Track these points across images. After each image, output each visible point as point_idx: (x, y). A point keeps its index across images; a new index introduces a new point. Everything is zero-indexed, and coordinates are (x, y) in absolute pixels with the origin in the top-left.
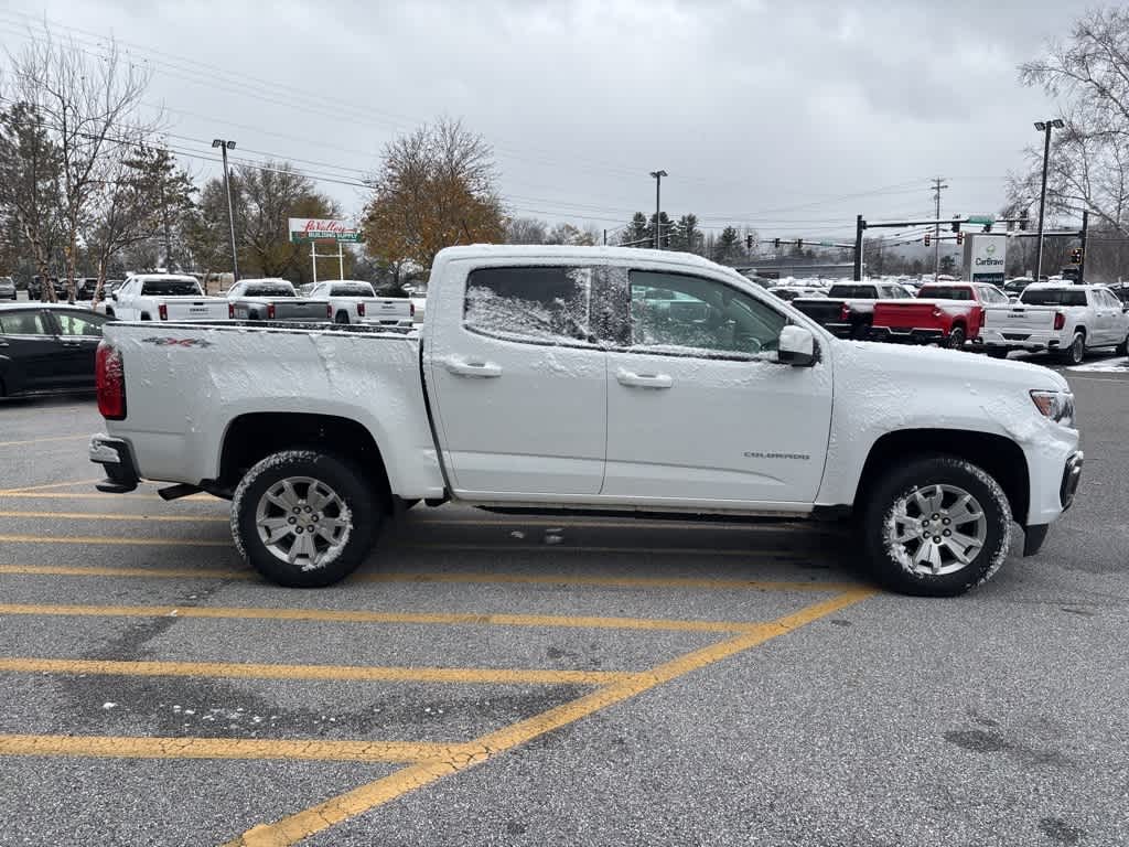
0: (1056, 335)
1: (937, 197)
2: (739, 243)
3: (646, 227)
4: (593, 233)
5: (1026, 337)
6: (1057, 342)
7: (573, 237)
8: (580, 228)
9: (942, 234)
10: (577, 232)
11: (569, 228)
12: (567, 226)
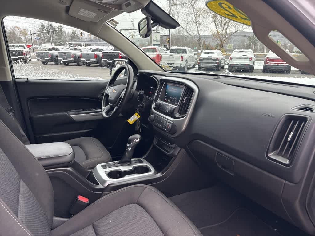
0: (181, 63)
1: (133, 24)
2: (77, 35)
3: (45, 28)
4: (26, 30)
5: (173, 64)
6: (182, 65)
7: (18, 31)
8: (21, 28)
9: (135, 34)
10: (20, 29)
11: (17, 27)
12: (16, 27)
